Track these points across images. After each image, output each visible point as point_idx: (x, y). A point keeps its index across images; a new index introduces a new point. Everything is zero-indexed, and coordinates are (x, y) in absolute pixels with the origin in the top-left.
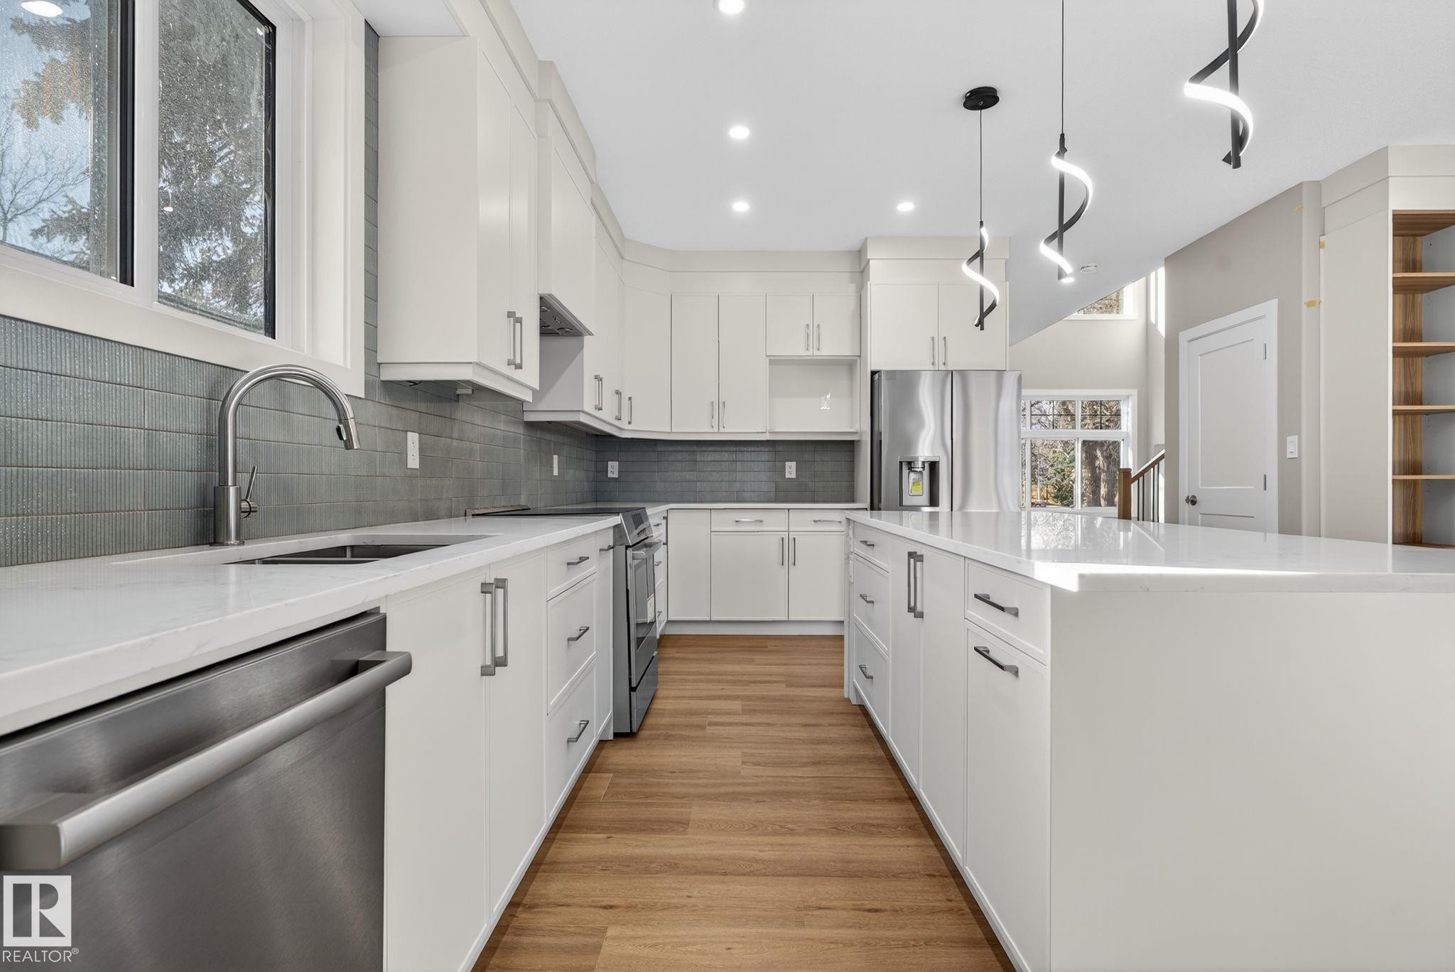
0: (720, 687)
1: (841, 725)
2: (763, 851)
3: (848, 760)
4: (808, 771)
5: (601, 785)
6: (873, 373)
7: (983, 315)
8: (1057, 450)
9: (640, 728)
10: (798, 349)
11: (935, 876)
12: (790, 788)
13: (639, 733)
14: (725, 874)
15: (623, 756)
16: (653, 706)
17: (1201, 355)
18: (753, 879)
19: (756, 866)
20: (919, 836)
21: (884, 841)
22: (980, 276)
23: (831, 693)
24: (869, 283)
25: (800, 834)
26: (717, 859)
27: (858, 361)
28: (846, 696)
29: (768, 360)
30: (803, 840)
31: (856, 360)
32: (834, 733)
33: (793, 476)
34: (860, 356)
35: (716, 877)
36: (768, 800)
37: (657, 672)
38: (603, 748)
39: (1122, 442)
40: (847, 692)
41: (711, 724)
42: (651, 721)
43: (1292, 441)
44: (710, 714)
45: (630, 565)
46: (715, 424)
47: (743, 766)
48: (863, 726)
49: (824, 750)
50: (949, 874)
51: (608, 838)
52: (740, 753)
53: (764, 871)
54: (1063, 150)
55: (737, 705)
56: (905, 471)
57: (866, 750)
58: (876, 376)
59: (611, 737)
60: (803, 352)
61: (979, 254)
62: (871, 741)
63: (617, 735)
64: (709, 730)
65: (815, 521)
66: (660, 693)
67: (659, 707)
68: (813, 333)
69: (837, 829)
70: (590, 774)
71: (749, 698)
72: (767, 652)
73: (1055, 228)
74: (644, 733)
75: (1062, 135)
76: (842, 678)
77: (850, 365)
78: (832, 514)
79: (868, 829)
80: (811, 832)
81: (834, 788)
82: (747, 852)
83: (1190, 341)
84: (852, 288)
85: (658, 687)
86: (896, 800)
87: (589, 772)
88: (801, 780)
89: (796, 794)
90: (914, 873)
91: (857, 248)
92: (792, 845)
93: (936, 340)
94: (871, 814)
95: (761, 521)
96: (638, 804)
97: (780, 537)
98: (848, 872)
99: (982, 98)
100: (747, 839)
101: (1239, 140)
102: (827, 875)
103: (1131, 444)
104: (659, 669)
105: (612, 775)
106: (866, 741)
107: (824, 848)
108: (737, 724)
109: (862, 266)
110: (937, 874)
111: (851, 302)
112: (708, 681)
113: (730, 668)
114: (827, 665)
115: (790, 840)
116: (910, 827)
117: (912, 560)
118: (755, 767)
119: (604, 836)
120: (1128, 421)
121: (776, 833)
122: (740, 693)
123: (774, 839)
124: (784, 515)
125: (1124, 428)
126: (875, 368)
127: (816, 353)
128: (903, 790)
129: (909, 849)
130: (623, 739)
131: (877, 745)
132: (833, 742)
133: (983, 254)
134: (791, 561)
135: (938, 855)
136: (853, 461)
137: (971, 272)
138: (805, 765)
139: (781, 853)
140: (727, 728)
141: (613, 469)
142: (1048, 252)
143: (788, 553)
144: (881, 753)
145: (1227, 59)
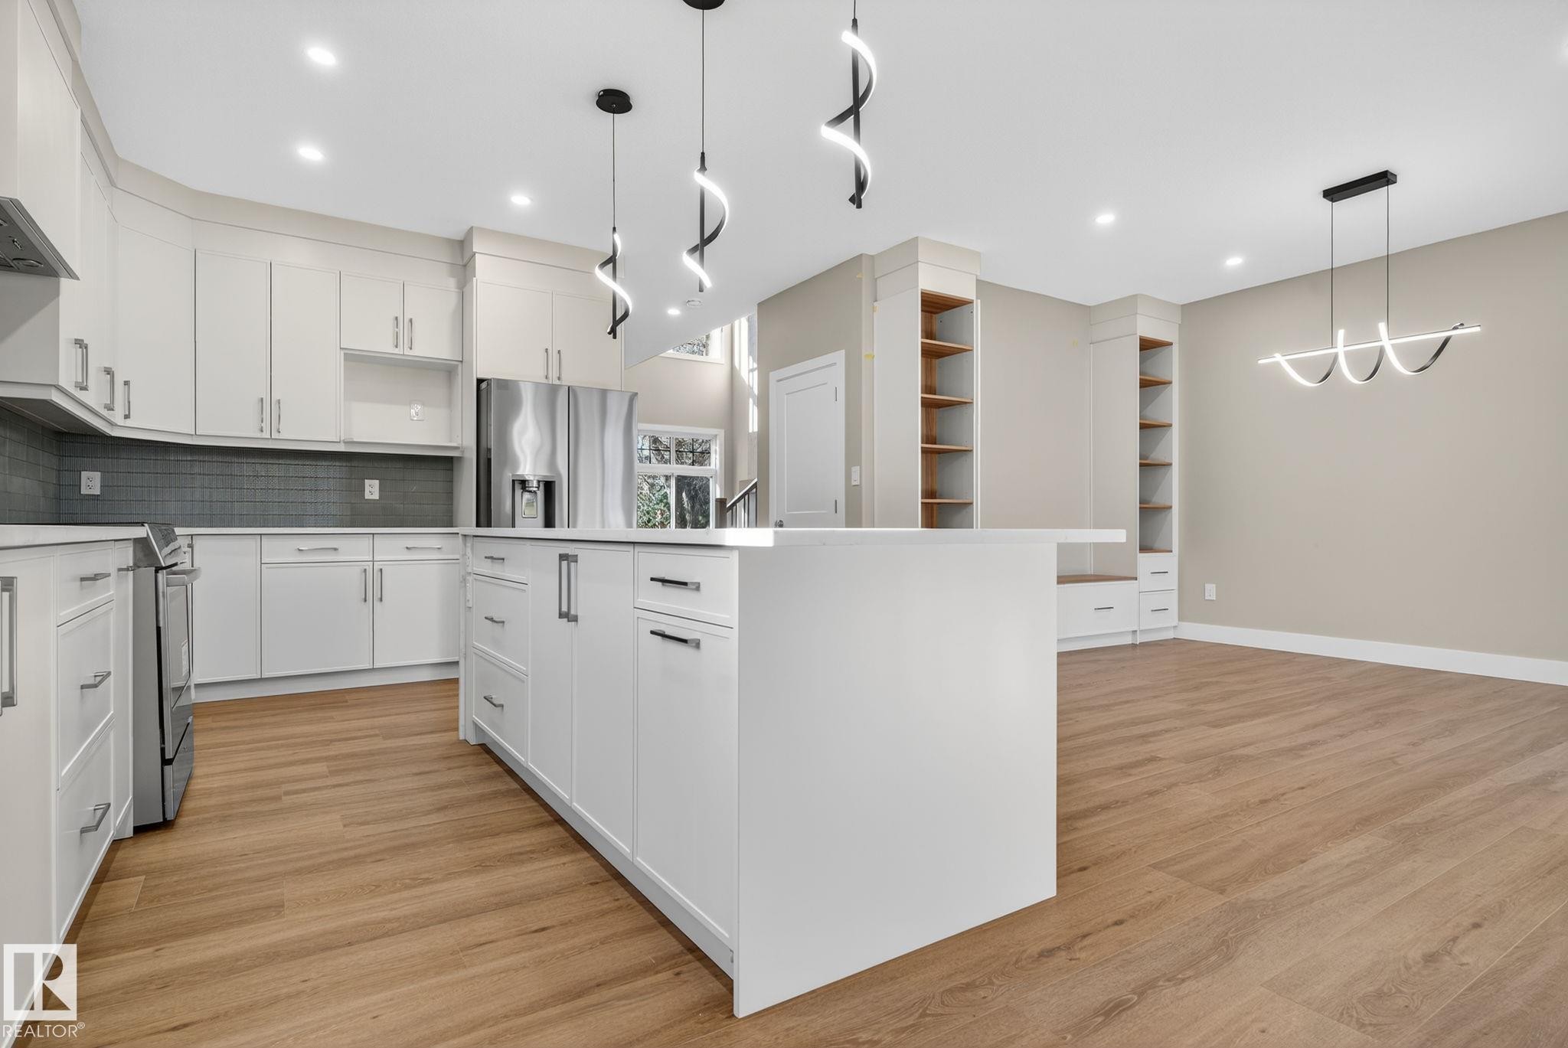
0: (291, 752)
1: (463, 767)
2: (395, 909)
3: (482, 798)
4: (435, 818)
5: (128, 892)
6: (480, 381)
7: (616, 323)
8: (644, 492)
9: (178, 814)
10: (382, 343)
11: (597, 883)
12: (413, 839)
13: (177, 821)
14: (350, 944)
15: (155, 851)
16: (191, 787)
17: (787, 394)
18: (387, 940)
19: (388, 926)
20: (573, 851)
21: (537, 865)
22: (614, 283)
23: (448, 737)
24: (474, 279)
25: (436, 882)
26: (334, 932)
27: (460, 368)
28: (462, 737)
29: (342, 355)
30: (445, 885)
31: (457, 365)
32: (457, 775)
33: (376, 496)
34: (462, 362)
35: (339, 951)
36: (388, 857)
37: (193, 746)
38: (118, 850)
39: (711, 480)
40: (465, 733)
41: (287, 793)
42: (189, 805)
43: (855, 470)
44: (283, 783)
45: (163, 593)
46: (266, 425)
47: (346, 829)
48: (487, 764)
49: (446, 795)
50: (610, 877)
51: (157, 950)
52: (339, 817)
53: (400, 929)
54: (703, 167)
55: (321, 768)
56: (518, 492)
57: (499, 786)
58: (484, 385)
59: (129, 833)
60: (391, 349)
61: (612, 260)
62: (500, 776)
63: (139, 830)
64: (287, 800)
65: (407, 548)
66: (197, 772)
67: (199, 787)
68: (403, 326)
69: (483, 866)
70: (104, 884)
71: (335, 758)
72: (348, 706)
73: (697, 241)
74: (182, 821)
75: (703, 154)
76: (457, 720)
77: (448, 371)
78: (429, 540)
79: (515, 858)
80: (449, 876)
81: (469, 828)
82: (374, 915)
83: (779, 381)
84: (452, 283)
85: (194, 764)
86: (542, 825)
87: (102, 882)
88: (426, 829)
89: (424, 844)
90: (576, 885)
91: (459, 237)
92: (432, 894)
93: (550, 352)
94: (518, 844)
95: (336, 549)
96: (198, 901)
97: (363, 568)
98: (504, 903)
99: (614, 101)
100: (372, 901)
101: (861, 185)
102: (483, 911)
103: (718, 482)
104: (195, 744)
105: (144, 877)
106: (495, 777)
107: (471, 887)
108: (326, 787)
109: (465, 261)
110: (598, 881)
111: (453, 299)
112: (270, 748)
113: (298, 730)
114: (431, 710)
115: (427, 889)
116: (561, 846)
117: (564, 563)
118: (362, 827)
119: (151, 950)
120: (716, 460)
121: (407, 887)
122: (324, 754)
123: (405, 894)
124: (367, 541)
125: (713, 466)
126: (481, 376)
127: (407, 352)
128: (547, 814)
129: (566, 865)
130: (149, 834)
131: (508, 779)
132: (458, 784)
133: (615, 260)
134: (377, 595)
135: (597, 864)
136: (451, 481)
137: (603, 276)
138: (429, 812)
139: (419, 905)
140: (312, 794)
142: (690, 263)
143: (372, 589)
144: (515, 786)
145: (852, 113)
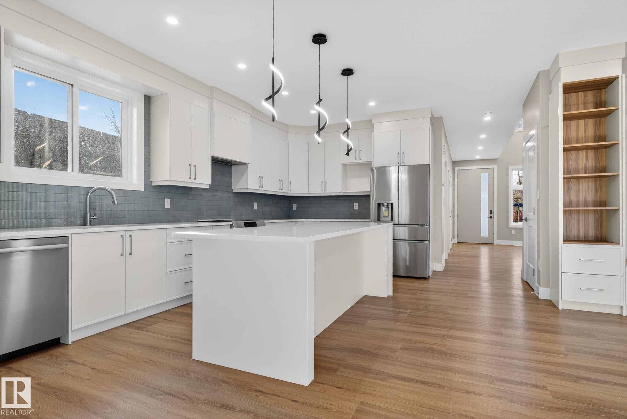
10: (352, 160)
24: (373, 133)
29: (342, 165)
33: (357, 209)
46: (323, 190)
56: (381, 207)
60: (355, 161)
68: (358, 153)
83: (525, 144)
93: (400, 153)
99: (347, 72)
127: (359, 161)
137: (344, 138)
141: (295, 207)
145: (272, 97)
